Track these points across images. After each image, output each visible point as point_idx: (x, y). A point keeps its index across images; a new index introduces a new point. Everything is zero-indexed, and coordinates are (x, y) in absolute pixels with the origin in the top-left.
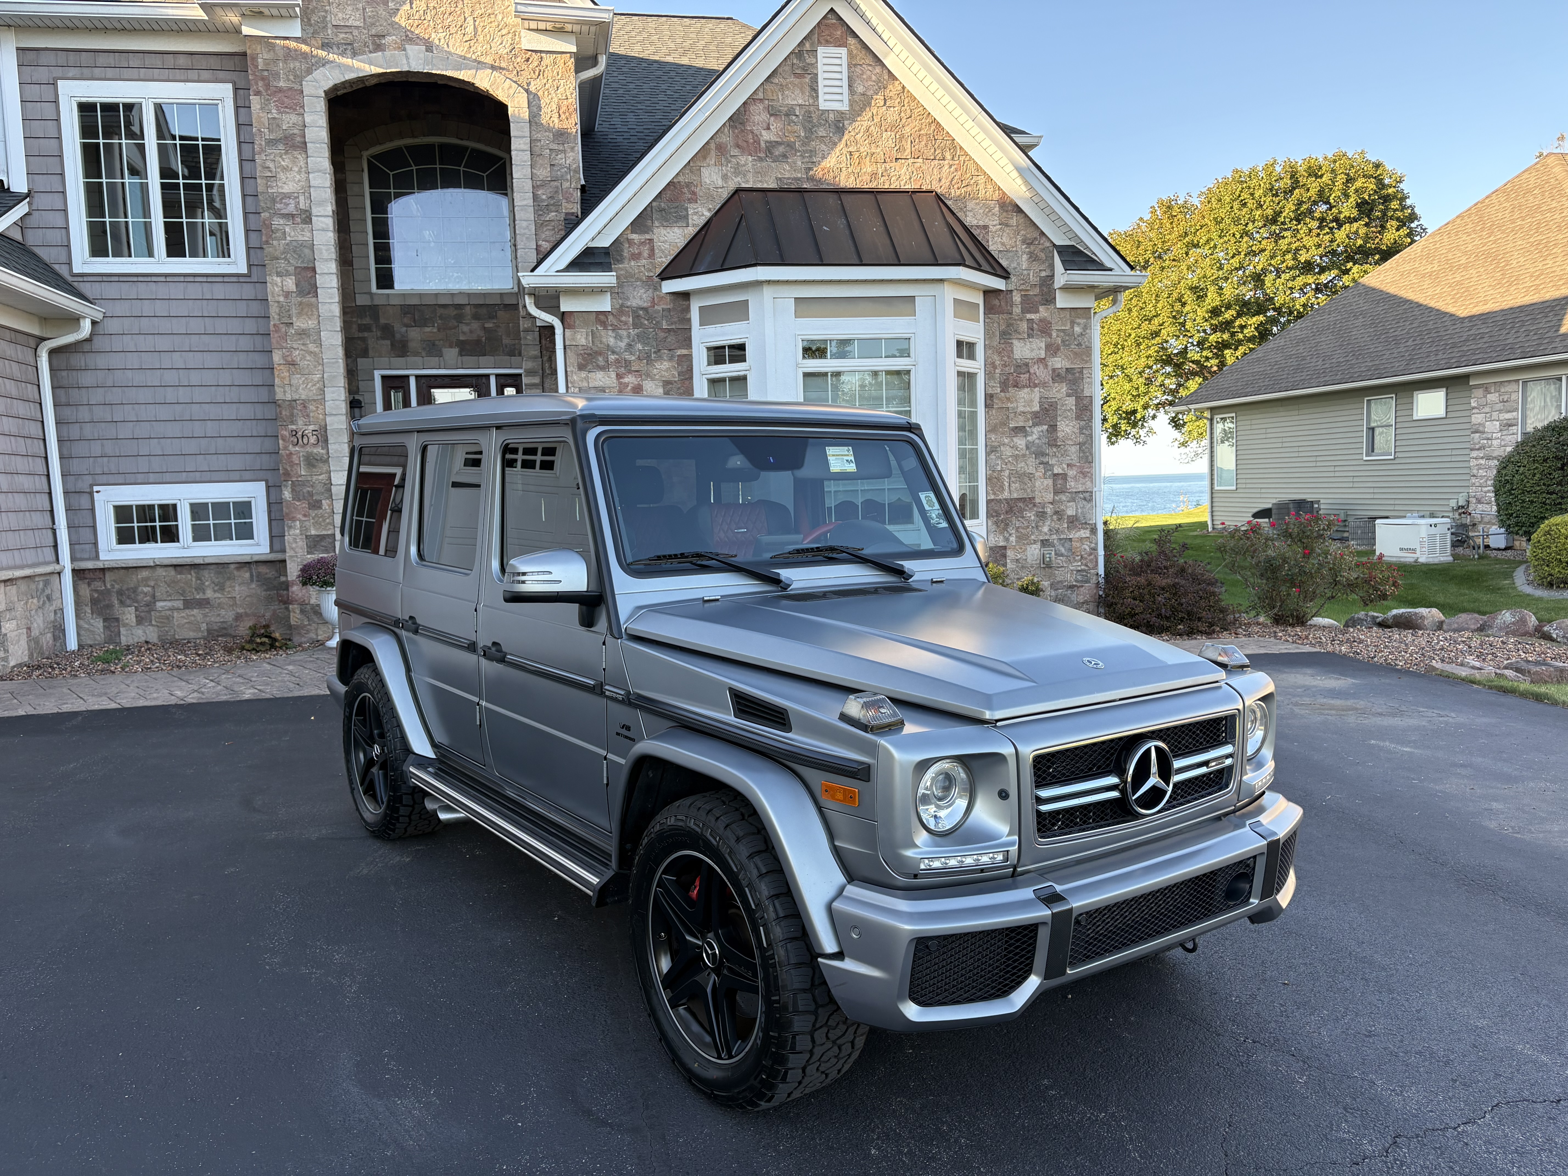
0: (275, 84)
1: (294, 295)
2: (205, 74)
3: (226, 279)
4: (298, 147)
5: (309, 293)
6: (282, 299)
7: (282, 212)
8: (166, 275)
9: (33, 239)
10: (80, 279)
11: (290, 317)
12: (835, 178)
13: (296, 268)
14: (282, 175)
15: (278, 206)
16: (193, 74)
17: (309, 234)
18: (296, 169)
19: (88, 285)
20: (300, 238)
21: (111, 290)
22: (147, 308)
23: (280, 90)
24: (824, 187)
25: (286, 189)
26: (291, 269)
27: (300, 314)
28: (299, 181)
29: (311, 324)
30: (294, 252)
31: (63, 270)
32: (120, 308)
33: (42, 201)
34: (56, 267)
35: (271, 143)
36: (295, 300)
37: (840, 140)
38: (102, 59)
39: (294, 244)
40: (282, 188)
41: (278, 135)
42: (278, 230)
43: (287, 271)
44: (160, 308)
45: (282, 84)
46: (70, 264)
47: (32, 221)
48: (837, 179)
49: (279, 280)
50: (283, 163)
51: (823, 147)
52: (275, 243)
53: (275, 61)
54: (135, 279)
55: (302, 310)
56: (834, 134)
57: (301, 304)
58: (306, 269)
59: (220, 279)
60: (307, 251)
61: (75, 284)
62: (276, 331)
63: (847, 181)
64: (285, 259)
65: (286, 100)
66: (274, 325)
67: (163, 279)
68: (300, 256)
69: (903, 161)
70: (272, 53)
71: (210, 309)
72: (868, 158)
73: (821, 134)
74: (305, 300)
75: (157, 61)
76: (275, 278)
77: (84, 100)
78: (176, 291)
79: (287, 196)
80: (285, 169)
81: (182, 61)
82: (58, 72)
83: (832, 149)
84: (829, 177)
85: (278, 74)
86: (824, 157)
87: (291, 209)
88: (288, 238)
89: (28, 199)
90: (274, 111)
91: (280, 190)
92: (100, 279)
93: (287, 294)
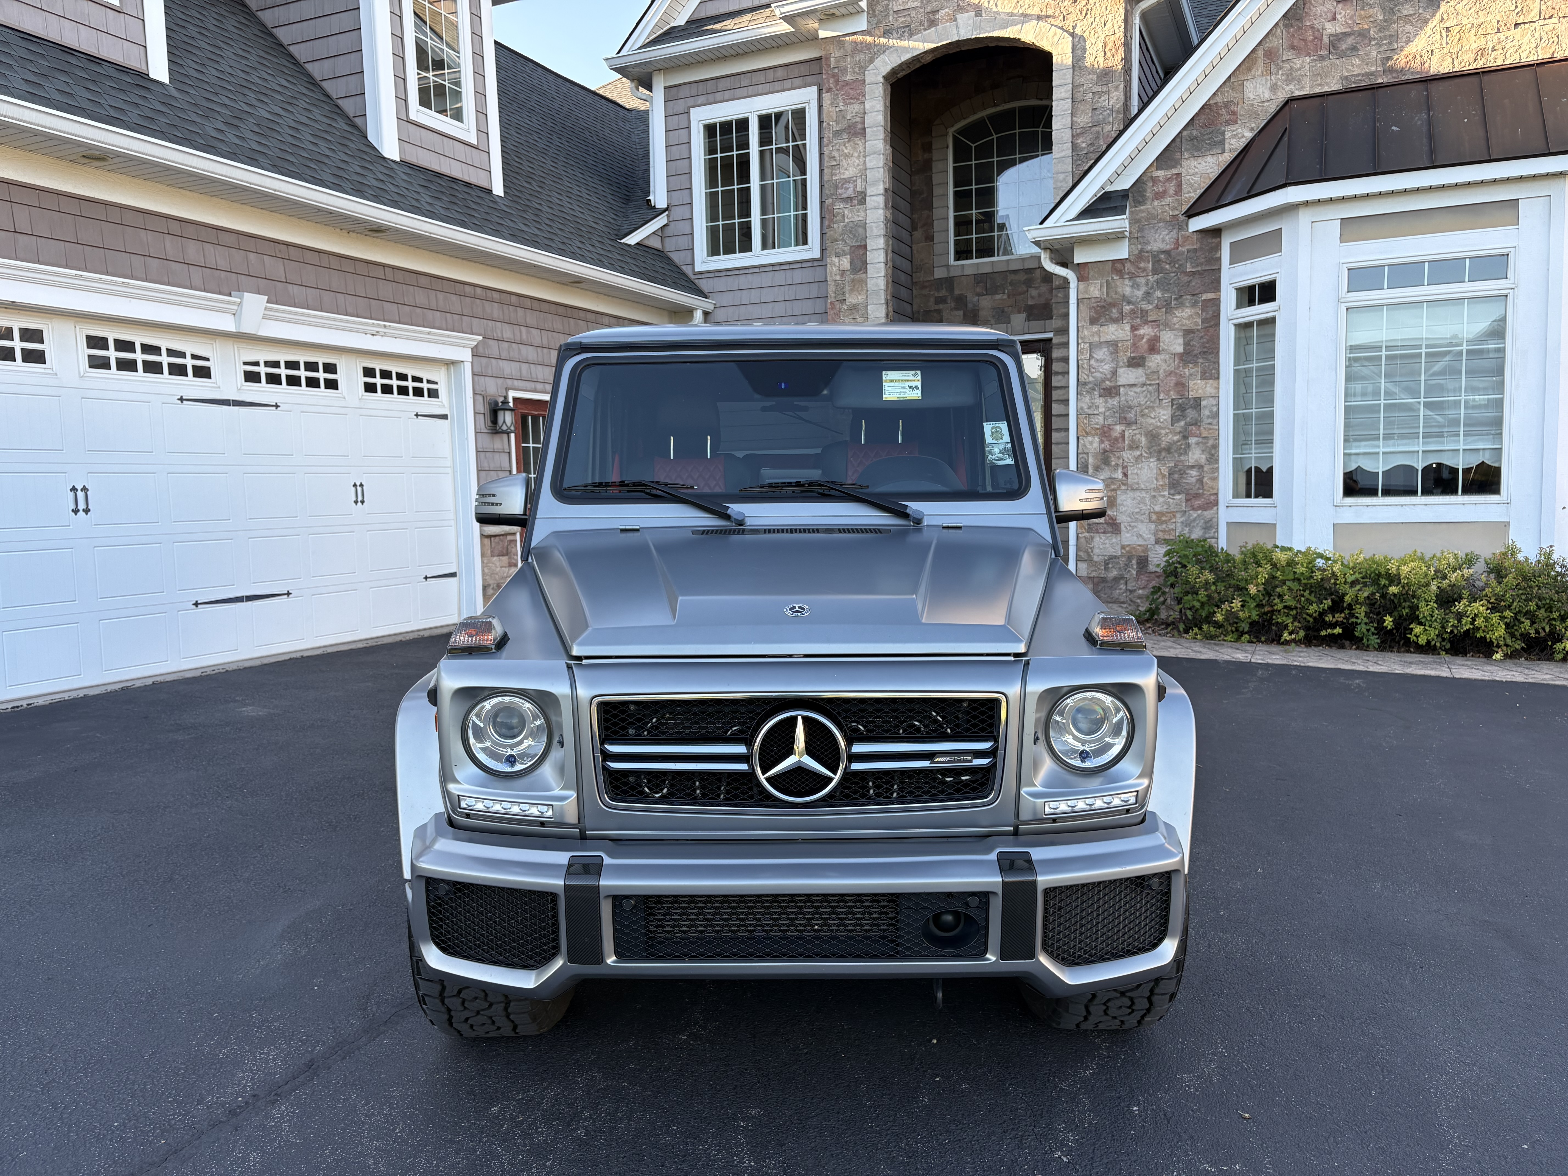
0: (843, 79)
1: (848, 273)
2: (797, 82)
3: (804, 265)
4: (859, 133)
5: (861, 270)
6: (838, 278)
7: (843, 196)
8: (759, 267)
9: (670, 246)
10: (700, 276)
11: (844, 294)
12: (1423, 64)
13: (851, 247)
14: (844, 163)
15: (840, 191)
16: (788, 84)
17: (863, 214)
18: (856, 154)
19: (704, 281)
20: (856, 219)
21: (720, 284)
22: (745, 297)
23: (847, 83)
24: (1407, 77)
25: (847, 175)
26: (847, 249)
27: (852, 291)
28: (858, 165)
29: (861, 298)
30: (851, 232)
31: (687, 270)
32: (725, 299)
33: (677, 213)
34: (684, 268)
35: (837, 134)
36: (849, 277)
37: (1433, 15)
38: (722, 84)
39: (851, 225)
40: (844, 174)
41: (843, 125)
42: (838, 213)
43: (843, 251)
44: (754, 296)
45: (849, 77)
46: (693, 264)
47: (669, 231)
48: (1426, 65)
49: (836, 260)
50: (846, 151)
51: (1409, 28)
52: (836, 226)
53: (844, 57)
54: (737, 272)
55: (854, 286)
56: (1424, 9)
57: (853, 280)
58: (860, 246)
59: (799, 265)
60: (861, 230)
61: (696, 281)
62: (832, 308)
63: (1439, 65)
64: (843, 240)
65: (851, 91)
66: (831, 303)
67: (757, 270)
68: (855, 236)
69: (1527, 25)
70: (842, 50)
71: (790, 293)
72: (1473, 31)
73: (1405, 12)
74: (857, 277)
75: (761, 77)
76: (834, 259)
77: (708, 122)
78: (766, 279)
79: (847, 181)
80: (847, 156)
81: (780, 73)
82: (691, 101)
83: (1421, 28)
84: (1416, 65)
85: (846, 69)
86: (1409, 41)
87: (850, 192)
88: (847, 220)
89: (667, 213)
90: (841, 104)
91: (842, 177)
92: (712, 275)
93: (843, 273)
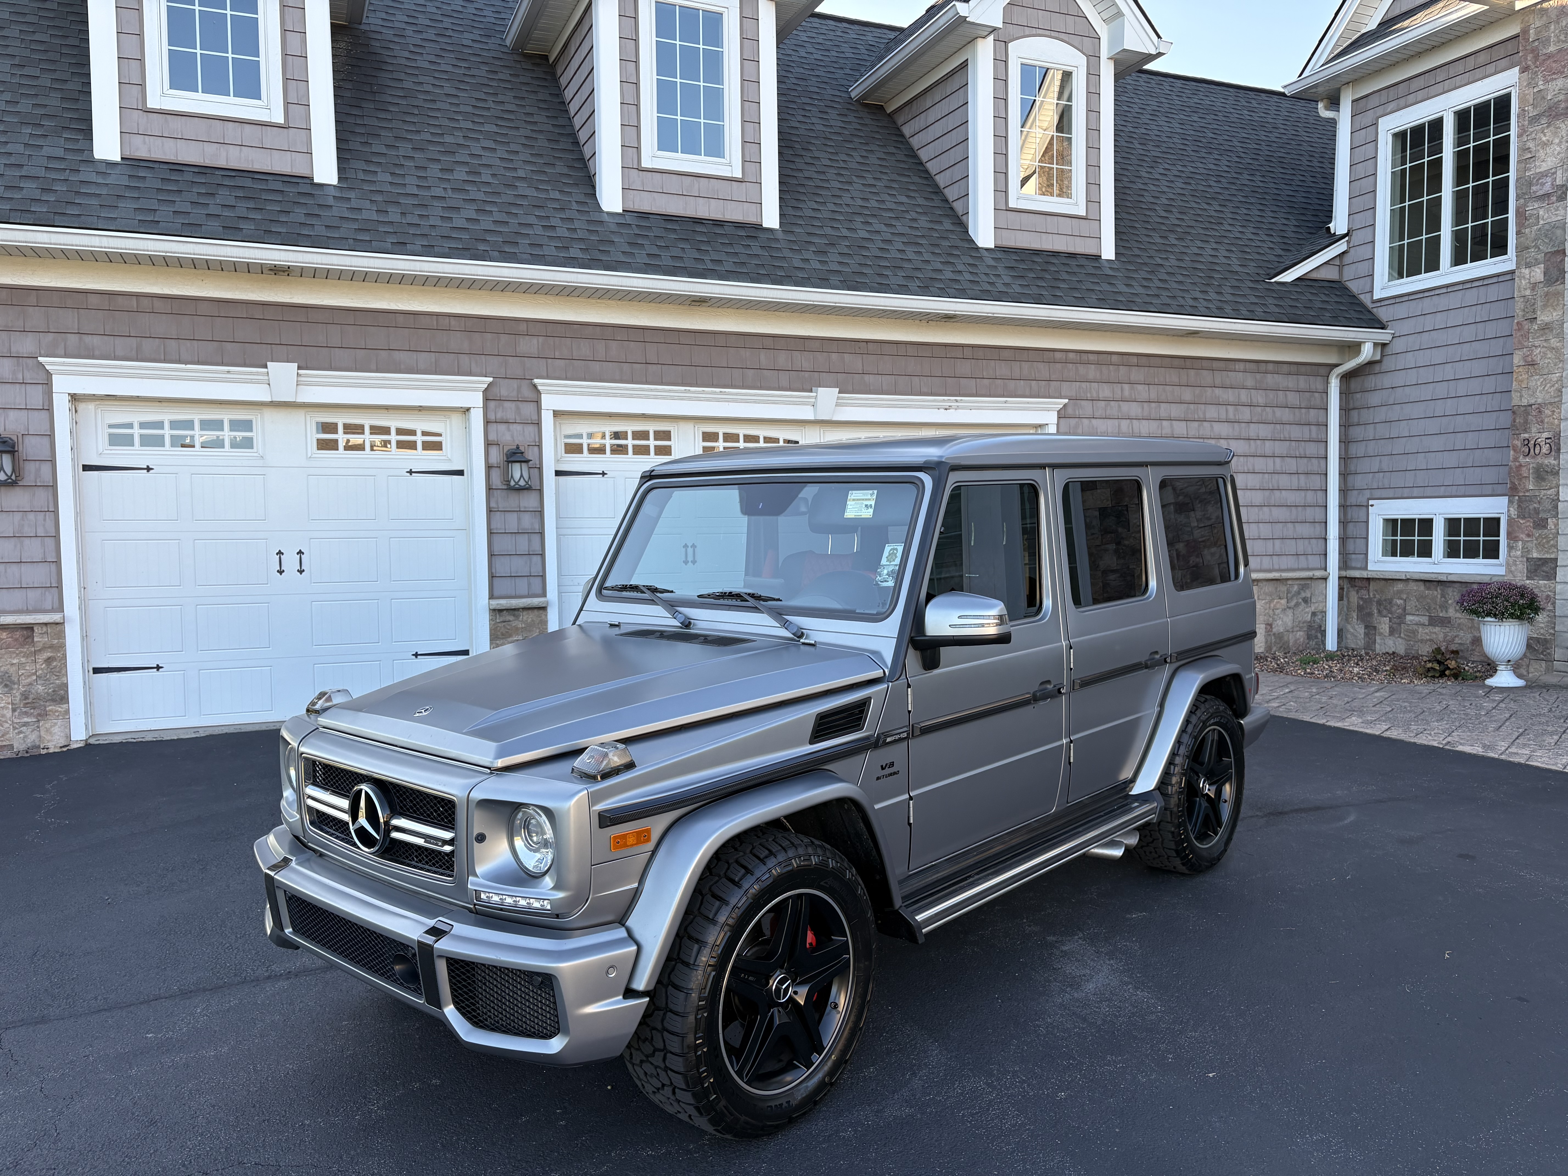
0: (1545, 51)
1: (1541, 285)
2: (1503, 63)
3: (1501, 278)
4: (1562, 114)
5: (1557, 280)
6: (1528, 292)
7: (1538, 194)
8: (1447, 286)
9: (1348, 273)
10: (1379, 304)
11: (1534, 311)
13: (1546, 254)
14: (1542, 154)
15: (1534, 188)
16: (1491, 68)
17: (1562, 212)
18: (1557, 141)
19: (1384, 308)
20: (1554, 219)
21: (1401, 311)
22: (1428, 323)
23: (1549, 56)
25: (1544, 167)
26: (1540, 257)
27: (1545, 306)
28: (1559, 153)
29: (1555, 315)
30: (1546, 236)
31: (1365, 299)
32: (1405, 327)
33: (1357, 238)
34: (1362, 297)
35: (1534, 120)
36: (1541, 291)
38: (1416, 84)
39: (1547, 227)
40: (1540, 167)
41: (1544, 106)
42: (1531, 215)
43: (1536, 259)
44: (1440, 320)
45: (1552, 49)
46: (1372, 292)
47: (1347, 259)
49: (1527, 271)
50: (1544, 139)
52: (1527, 231)
53: (1546, 26)
54: (1421, 295)
55: (1548, 300)
57: (1547, 294)
58: (1557, 252)
59: (1495, 280)
60: (1559, 232)
61: (1375, 310)
62: (1519, 330)
64: (1536, 246)
65: (1554, 65)
66: (1518, 323)
67: (1444, 290)
68: (1551, 240)
70: (1545, 18)
71: (1482, 313)
74: (1552, 289)
75: (1460, 67)
76: (1523, 270)
77: (1397, 130)
78: (1454, 300)
79: (1544, 174)
80: (1545, 145)
81: (1482, 58)
82: (1380, 110)
85: (1548, 39)
87: (1547, 188)
88: (1541, 222)
89: (1347, 238)
90: (1541, 83)
91: (1538, 171)
92: (1393, 301)
93: (1534, 286)
